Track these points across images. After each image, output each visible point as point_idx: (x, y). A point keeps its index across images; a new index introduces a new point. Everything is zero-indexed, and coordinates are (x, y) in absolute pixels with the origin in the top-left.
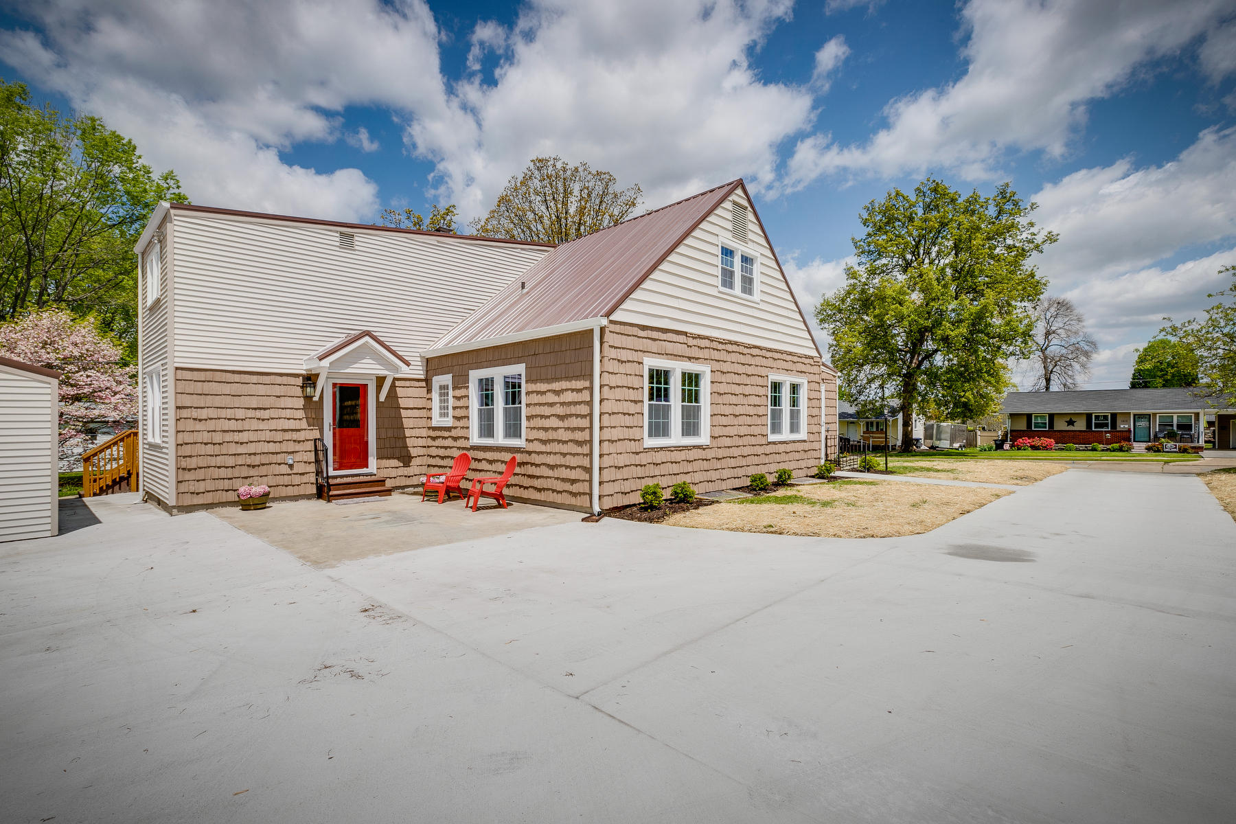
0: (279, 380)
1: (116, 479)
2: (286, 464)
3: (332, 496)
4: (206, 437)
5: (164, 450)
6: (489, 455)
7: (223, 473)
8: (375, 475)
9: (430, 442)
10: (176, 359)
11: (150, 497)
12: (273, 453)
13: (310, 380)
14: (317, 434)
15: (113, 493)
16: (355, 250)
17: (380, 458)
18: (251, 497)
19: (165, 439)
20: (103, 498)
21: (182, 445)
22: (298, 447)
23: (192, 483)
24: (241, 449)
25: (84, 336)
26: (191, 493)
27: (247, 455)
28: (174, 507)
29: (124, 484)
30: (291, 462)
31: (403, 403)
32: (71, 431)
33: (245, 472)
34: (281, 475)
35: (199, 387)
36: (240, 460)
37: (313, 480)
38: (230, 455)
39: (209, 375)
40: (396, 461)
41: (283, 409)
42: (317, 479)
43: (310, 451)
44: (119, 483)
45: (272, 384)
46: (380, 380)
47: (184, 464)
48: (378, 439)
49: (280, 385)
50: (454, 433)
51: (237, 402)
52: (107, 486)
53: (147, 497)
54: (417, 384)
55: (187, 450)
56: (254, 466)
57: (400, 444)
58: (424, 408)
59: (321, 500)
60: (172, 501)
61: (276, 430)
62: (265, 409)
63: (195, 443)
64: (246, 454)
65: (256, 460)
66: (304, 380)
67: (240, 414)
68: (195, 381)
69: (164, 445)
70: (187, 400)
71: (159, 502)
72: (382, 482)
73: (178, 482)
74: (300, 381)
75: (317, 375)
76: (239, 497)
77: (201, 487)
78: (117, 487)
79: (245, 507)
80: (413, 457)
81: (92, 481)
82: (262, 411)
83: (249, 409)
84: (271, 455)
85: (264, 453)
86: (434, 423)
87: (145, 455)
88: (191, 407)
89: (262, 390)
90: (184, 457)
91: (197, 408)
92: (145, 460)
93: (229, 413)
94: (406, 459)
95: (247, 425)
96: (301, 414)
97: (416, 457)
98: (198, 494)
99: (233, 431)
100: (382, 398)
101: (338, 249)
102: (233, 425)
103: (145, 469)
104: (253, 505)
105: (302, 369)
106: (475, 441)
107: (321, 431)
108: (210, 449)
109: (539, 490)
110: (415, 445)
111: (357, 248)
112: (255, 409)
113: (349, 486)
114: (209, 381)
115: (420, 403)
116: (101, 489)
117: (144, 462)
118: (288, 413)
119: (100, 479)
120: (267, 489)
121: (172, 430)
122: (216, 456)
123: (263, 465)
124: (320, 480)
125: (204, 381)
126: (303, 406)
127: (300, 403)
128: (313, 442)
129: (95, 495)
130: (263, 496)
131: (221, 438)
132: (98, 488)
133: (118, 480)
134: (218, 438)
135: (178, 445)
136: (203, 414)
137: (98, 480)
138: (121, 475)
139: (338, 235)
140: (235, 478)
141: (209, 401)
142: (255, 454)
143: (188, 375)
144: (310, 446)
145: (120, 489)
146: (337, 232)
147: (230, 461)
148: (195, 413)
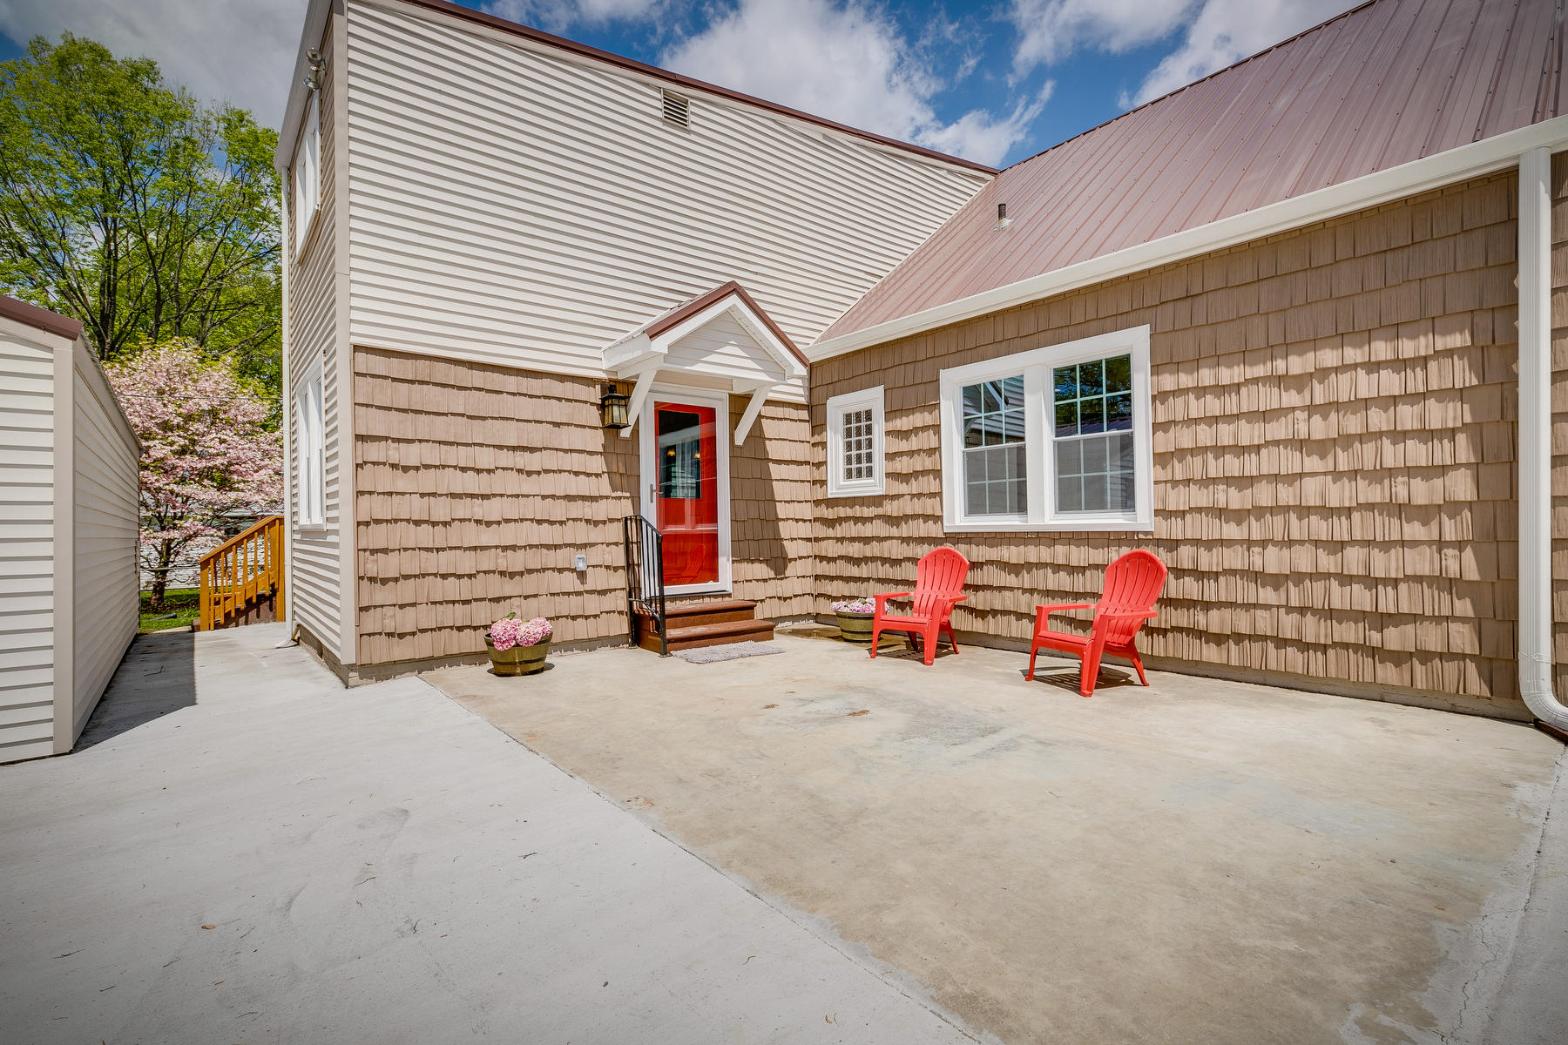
0: (558, 388)
1: (251, 598)
2: (573, 570)
3: (670, 641)
4: (417, 508)
5: (330, 539)
6: (1012, 554)
7: (452, 588)
8: (729, 595)
9: (821, 530)
10: (355, 328)
11: (303, 637)
12: (548, 547)
13: (615, 392)
14: (626, 509)
15: (246, 623)
16: (690, 132)
17: (737, 561)
18: (517, 645)
19: (332, 514)
20: (231, 633)
21: (367, 524)
22: (595, 535)
23: (389, 611)
24: (487, 537)
25: (217, 383)
26: (388, 635)
27: (499, 550)
28: (351, 667)
29: (264, 607)
30: (581, 566)
31: (774, 450)
32: (196, 523)
33: (497, 587)
34: (564, 594)
35: (403, 395)
36: (487, 561)
37: (623, 606)
38: (466, 549)
39: (421, 369)
40: (764, 566)
41: (565, 451)
42: (631, 604)
43: (616, 544)
44: (257, 605)
45: (545, 397)
46: (739, 403)
47: (372, 570)
48: (734, 521)
49: (559, 399)
50: (890, 508)
51: (478, 432)
52: (237, 610)
53: (298, 635)
54: (795, 414)
55: (378, 536)
56: (512, 575)
57: (769, 534)
58: (807, 463)
59: (639, 649)
60: (347, 656)
61: (553, 497)
62: (532, 450)
63: (396, 521)
64: (496, 547)
65: (516, 561)
66: (603, 391)
67: (485, 458)
68: (394, 380)
69: (331, 526)
70: (378, 423)
71: (321, 651)
72: (747, 609)
73: (361, 609)
74: (595, 394)
75: (630, 385)
76: (490, 644)
77: (408, 620)
78: (253, 613)
79: (503, 670)
80: (791, 560)
81: (212, 603)
82: (527, 454)
83: (500, 447)
84: (544, 551)
85: (531, 546)
86: (832, 492)
87: (297, 555)
88: (386, 439)
89: (526, 408)
90: (373, 552)
91: (398, 440)
92: (296, 564)
93: (462, 456)
94: (779, 563)
95: (498, 483)
96: (597, 464)
97: (795, 559)
98: (401, 636)
99: (472, 496)
100: (739, 441)
101: (660, 125)
102: (471, 483)
103: (296, 582)
104: (521, 663)
105: (600, 366)
106: (957, 523)
107: (636, 500)
108: (425, 535)
109: (1219, 639)
110: (794, 533)
111: (693, 127)
112: (514, 448)
113: (692, 618)
114: (422, 382)
115: (803, 452)
116: (227, 615)
117: (293, 567)
118: (576, 462)
119: (226, 599)
120: (549, 626)
121: (346, 490)
122: (438, 550)
123: (530, 571)
124: (635, 606)
125: (412, 382)
126: (604, 446)
127: (596, 440)
128: (621, 525)
129: (217, 626)
130: (540, 642)
131: (448, 511)
132: (222, 615)
133: (254, 600)
134: (441, 509)
135: (359, 524)
136: (412, 454)
137: (222, 600)
138: (260, 592)
139: (660, 96)
140: (476, 600)
141: (424, 428)
142: (514, 548)
143: (379, 365)
144: (615, 532)
145: (258, 616)
146: (658, 89)
147: (467, 563)
148: (395, 453)
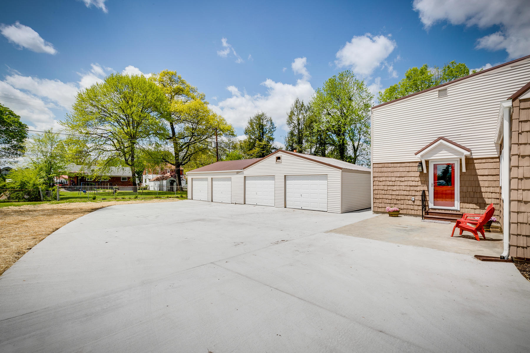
2: (412, 200)
4: (382, 187)
7: (388, 201)
8: (459, 211)
10: (374, 160)
12: (406, 195)
14: (425, 188)
17: (462, 202)
18: (393, 212)
22: (416, 194)
23: (378, 204)
24: (394, 193)
27: (396, 195)
31: (479, 172)
33: (395, 202)
34: (409, 205)
35: (381, 170)
36: (393, 197)
38: (390, 195)
39: (383, 165)
40: (474, 205)
41: (410, 177)
45: (406, 167)
49: (409, 167)
51: (393, 174)
54: (492, 160)
58: (494, 175)
61: (407, 186)
63: (379, 190)
65: (399, 198)
67: (393, 179)
68: (379, 167)
70: (376, 174)
73: (374, 203)
76: (388, 211)
80: (488, 204)
82: (402, 178)
85: (402, 195)
89: (402, 169)
91: (379, 177)
93: (390, 179)
94: (482, 205)
95: (396, 183)
96: (418, 179)
98: (380, 208)
99: (391, 186)
100: (464, 170)
101: (435, 99)
102: (391, 183)
104: (394, 215)
107: (428, 187)
108: (383, 192)
110: (489, 197)
111: (448, 94)
112: (399, 177)
115: (494, 172)
118: (413, 179)
122: (385, 194)
123: (402, 200)
126: (419, 175)
134: (386, 188)
136: (381, 179)
139: (437, 92)
140: (392, 204)
141: (383, 175)
142: (399, 195)
143: (377, 165)
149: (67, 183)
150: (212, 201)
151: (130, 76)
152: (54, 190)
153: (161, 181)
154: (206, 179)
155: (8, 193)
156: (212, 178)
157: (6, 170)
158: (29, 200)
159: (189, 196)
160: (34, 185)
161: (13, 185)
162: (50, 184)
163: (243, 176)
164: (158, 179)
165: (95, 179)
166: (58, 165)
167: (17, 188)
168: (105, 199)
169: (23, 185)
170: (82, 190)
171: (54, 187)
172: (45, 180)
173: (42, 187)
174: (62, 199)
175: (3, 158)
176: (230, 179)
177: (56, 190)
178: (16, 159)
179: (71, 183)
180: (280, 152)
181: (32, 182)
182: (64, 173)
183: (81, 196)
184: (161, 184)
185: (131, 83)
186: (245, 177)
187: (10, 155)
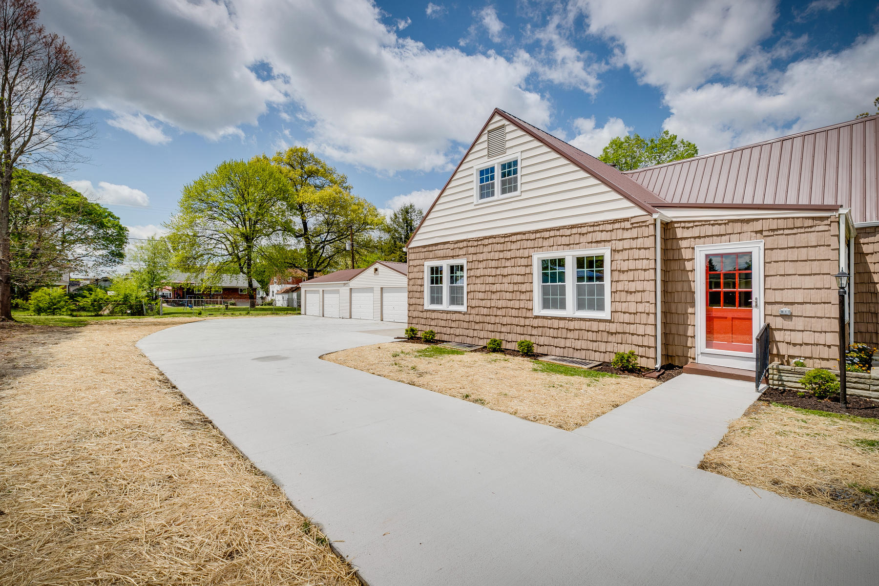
149: (170, 296)
150: (323, 316)
151: (246, 162)
152: (156, 304)
153: (290, 294)
154: (318, 292)
155: (110, 306)
156: (323, 290)
157: (104, 281)
158: (133, 314)
159: (303, 312)
160: (137, 298)
161: (115, 298)
162: (153, 297)
163: (348, 288)
164: (287, 292)
165: (204, 291)
166: (161, 275)
167: (120, 301)
168: (212, 314)
169: (126, 298)
170: (188, 306)
171: (157, 301)
172: (148, 293)
173: (144, 301)
174: (165, 314)
175: (101, 266)
176: (338, 292)
177: (159, 304)
178: (114, 268)
179: (176, 296)
180: (377, 263)
181: (134, 294)
182: (168, 284)
183: (186, 312)
184: (290, 297)
185: (247, 173)
186: (351, 289)
187: (107, 263)
